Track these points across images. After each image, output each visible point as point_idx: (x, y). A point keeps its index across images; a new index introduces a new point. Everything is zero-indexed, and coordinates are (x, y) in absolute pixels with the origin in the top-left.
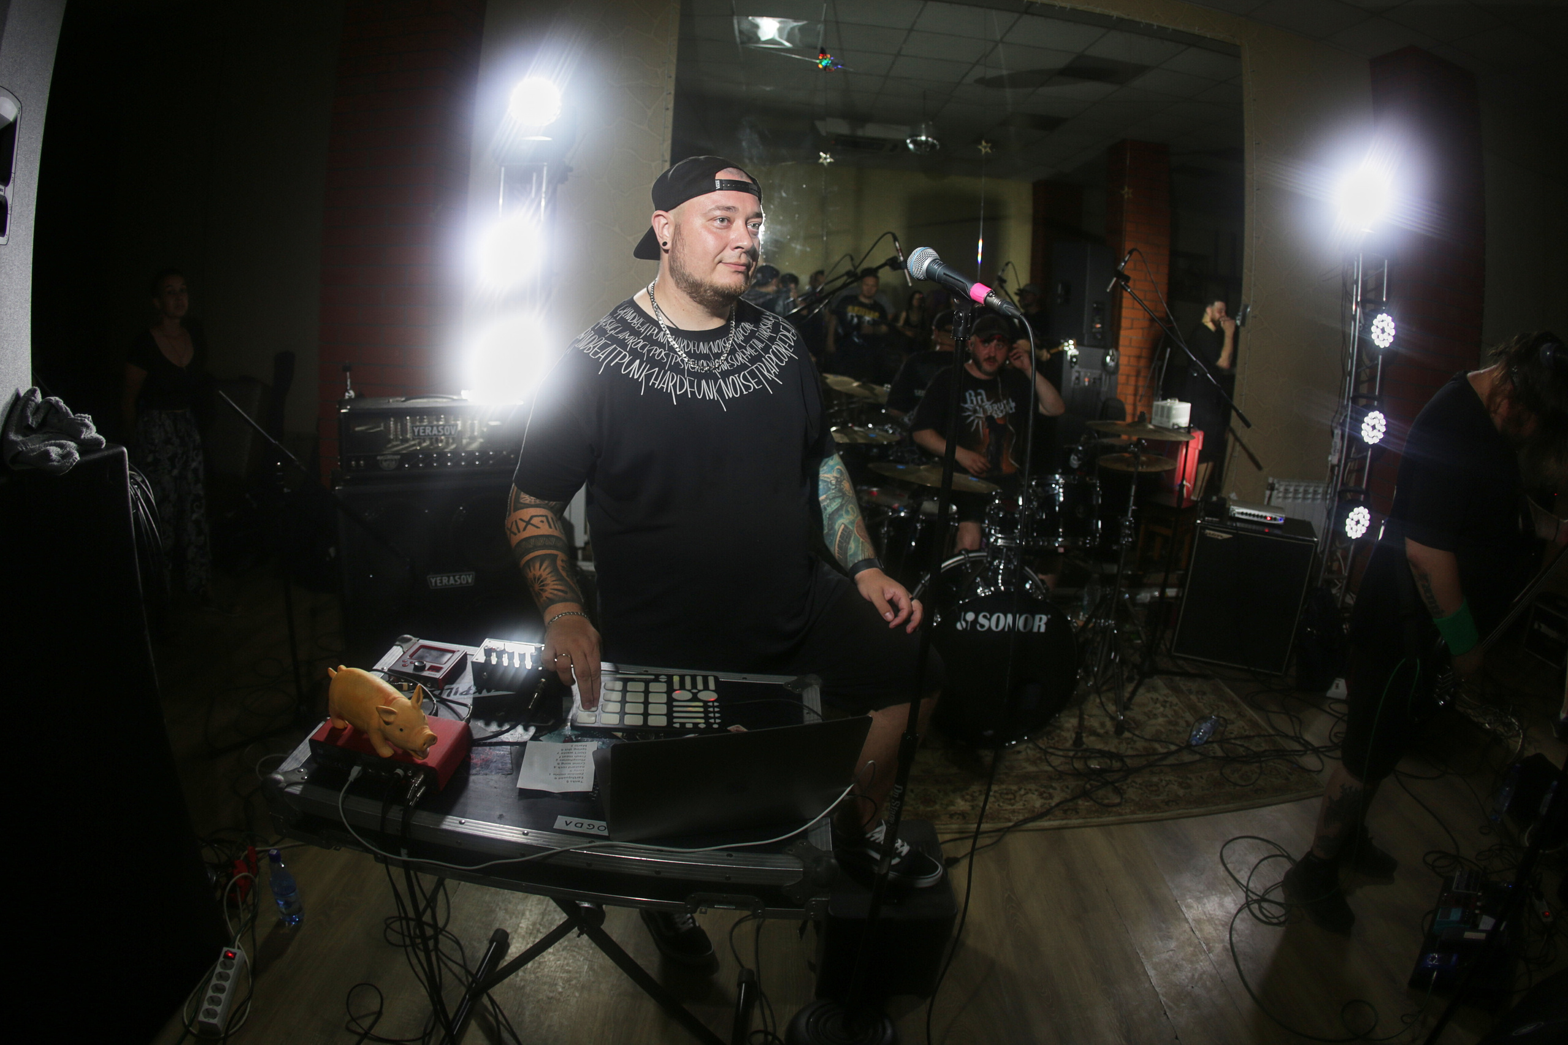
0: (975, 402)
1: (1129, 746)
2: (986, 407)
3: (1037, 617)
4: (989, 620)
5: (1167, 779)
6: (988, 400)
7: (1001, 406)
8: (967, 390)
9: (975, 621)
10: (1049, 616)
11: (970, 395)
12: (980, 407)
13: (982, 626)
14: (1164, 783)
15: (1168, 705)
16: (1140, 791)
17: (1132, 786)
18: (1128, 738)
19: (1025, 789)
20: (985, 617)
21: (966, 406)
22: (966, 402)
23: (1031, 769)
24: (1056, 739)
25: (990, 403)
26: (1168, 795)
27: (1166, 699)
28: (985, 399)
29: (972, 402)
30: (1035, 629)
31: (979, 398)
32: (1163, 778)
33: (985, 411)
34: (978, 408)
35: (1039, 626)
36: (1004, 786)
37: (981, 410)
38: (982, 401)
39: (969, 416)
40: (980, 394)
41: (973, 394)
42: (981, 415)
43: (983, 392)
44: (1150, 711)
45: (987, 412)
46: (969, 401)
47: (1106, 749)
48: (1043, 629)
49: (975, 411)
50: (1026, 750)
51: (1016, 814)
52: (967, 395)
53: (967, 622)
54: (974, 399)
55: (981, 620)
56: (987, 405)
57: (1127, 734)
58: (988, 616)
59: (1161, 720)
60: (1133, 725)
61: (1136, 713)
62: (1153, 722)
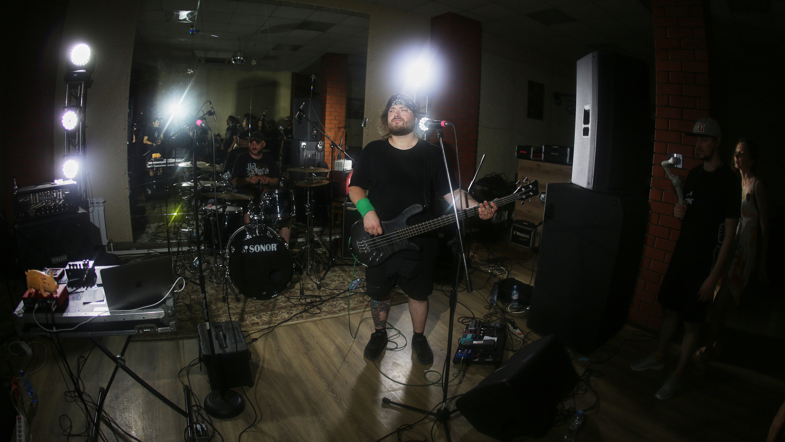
0: (251, 168)
1: (323, 292)
2: (255, 170)
3: (272, 245)
4: (254, 248)
5: (340, 302)
6: (257, 168)
7: (261, 170)
8: (248, 163)
9: (248, 249)
10: (277, 244)
11: (250, 165)
12: (253, 170)
13: (252, 251)
14: (338, 304)
15: (340, 277)
16: (328, 308)
17: (325, 306)
18: (323, 290)
19: (281, 312)
20: (252, 247)
21: (247, 169)
22: (248, 168)
23: (283, 304)
24: (293, 293)
25: (257, 169)
26: (340, 308)
27: (340, 275)
28: (255, 167)
29: (250, 168)
30: (273, 250)
31: (253, 166)
32: (338, 302)
33: (255, 172)
34: (252, 170)
35: (274, 248)
36: (273, 312)
37: (253, 171)
38: (254, 168)
39: (248, 173)
40: (254, 165)
41: (251, 165)
42: (253, 173)
43: (255, 164)
44: (333, 280)
45: (256, 172)
46: (249, 167)
47: (314, 294)
48: (275, 250)
49: (251, 172)
50: (281, 298)
51: (278, 321)
52: (248, 165)
53: (245, 250)
54: (251, 166)
55: (251, 248)
56: (256, 169)
57: (322, 289)
58: (253, 247)
59: (337, 282)
60: (325, 285)
61: (327, 281)
62: (334, 283)
